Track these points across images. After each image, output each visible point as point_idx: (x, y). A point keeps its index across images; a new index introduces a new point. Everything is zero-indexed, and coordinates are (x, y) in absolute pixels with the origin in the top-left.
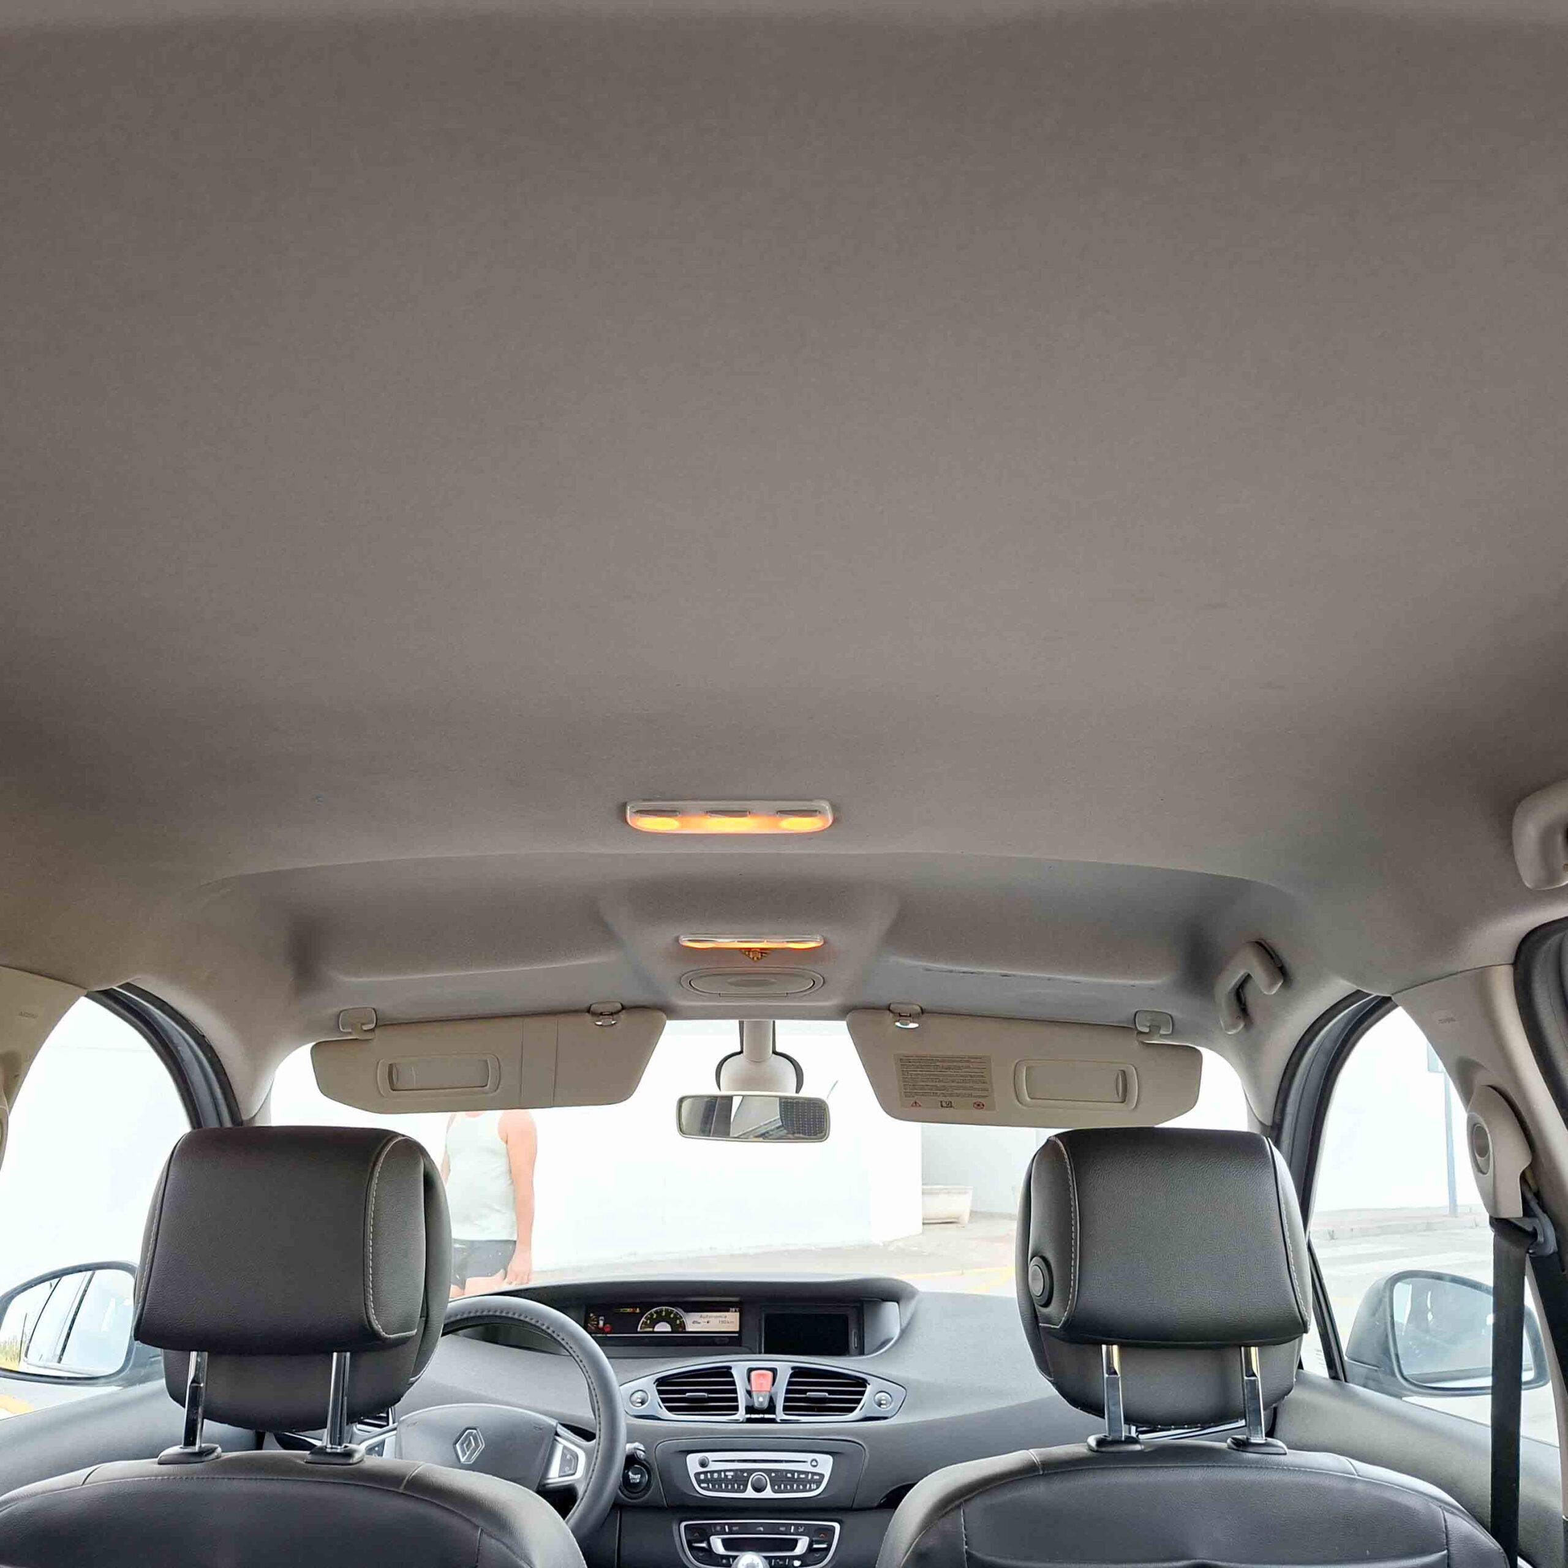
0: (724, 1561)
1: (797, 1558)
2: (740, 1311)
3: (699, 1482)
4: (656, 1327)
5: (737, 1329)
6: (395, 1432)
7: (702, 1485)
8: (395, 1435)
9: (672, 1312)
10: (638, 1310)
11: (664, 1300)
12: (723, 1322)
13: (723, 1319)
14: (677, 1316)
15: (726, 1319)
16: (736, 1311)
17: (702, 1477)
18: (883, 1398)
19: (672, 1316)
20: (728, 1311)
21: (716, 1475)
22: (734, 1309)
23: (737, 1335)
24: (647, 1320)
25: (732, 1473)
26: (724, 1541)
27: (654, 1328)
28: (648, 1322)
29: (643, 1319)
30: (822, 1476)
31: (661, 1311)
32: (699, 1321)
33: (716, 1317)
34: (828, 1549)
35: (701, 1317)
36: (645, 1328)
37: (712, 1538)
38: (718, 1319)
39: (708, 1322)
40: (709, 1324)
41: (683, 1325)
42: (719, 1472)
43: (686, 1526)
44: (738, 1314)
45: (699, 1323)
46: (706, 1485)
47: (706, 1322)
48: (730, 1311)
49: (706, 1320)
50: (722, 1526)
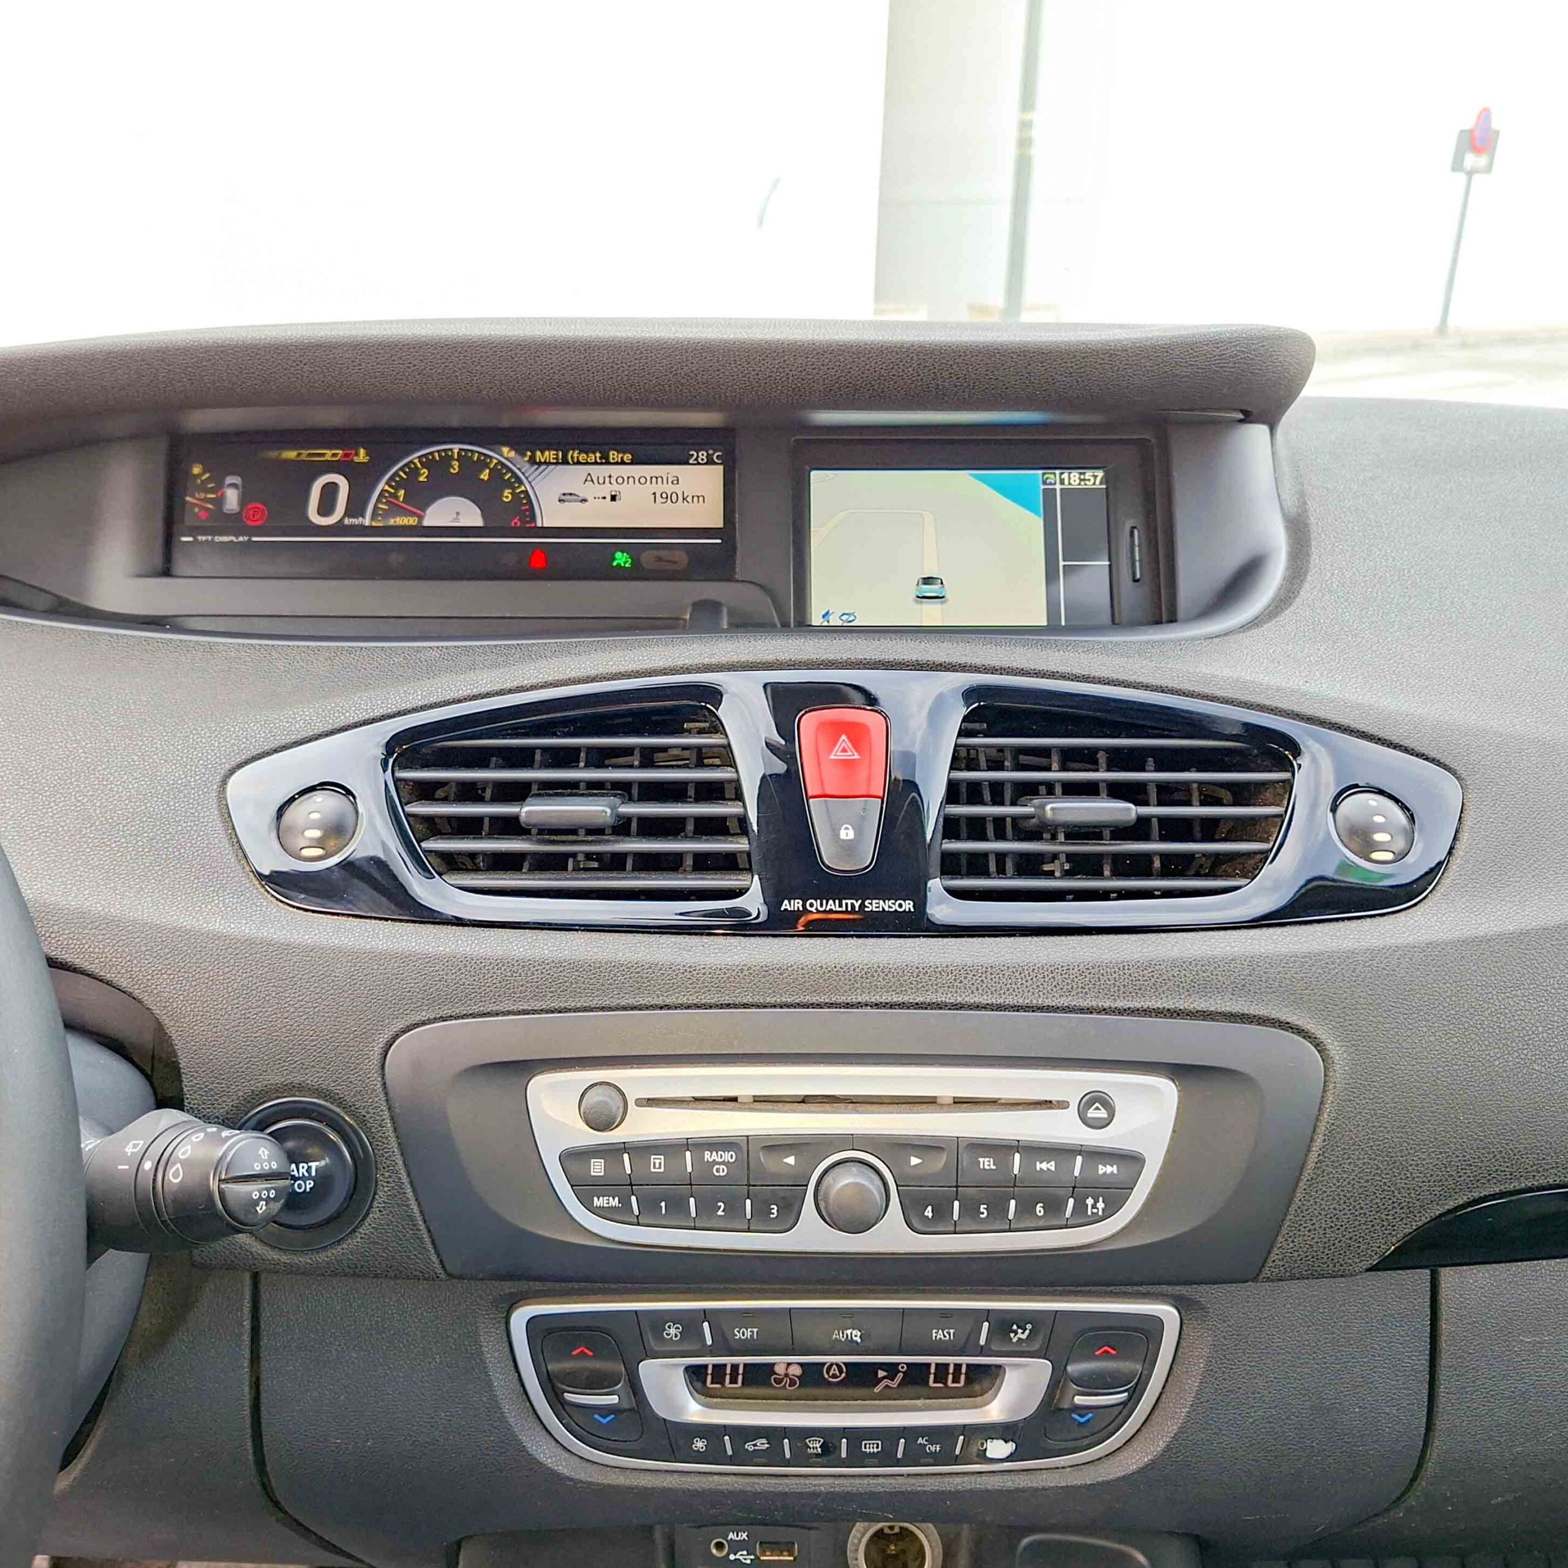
0: (700, 1444)
1: (1003, 1431)
2: (724, 461)
3: (585, 1189)
4: (429, 511)
5: (719, 523)
7: (597, 1202)
9: (483, 464)
10: (362, 456)
11: (455, 419)
12: (667, 497)
13: (669, 489)
14: (502, 477)
15: (677, 489)
16: (710, 462)
17: (597, 1168)
18: (1378, 819)
19: (485, 475)
20: (684, 461)
21: (657, 1163)
22: (703, 455)
23: (717, 541)
24: (396, 488)
25: (729, 1156)
26: (695, 1374)
27: (421, 518)
28: (402, 493)
29: (382, 485)
30: (1132, 1160)
31: (447, 459)
32: (582, 495)
33: (642, 480)
34: (1127, 1408)
35: (589, 479)
36: (387, 514)
37: (650, 1371)
39: (613, 498)
41: (525, 507)
42: (672, 1148)
43: (532, 1323)
44: (718, 471)
45: (584, 500)
46: (615, 1202)
47: (609, 498)
48: (691, 461)
49: (607, 490)
50: (690, 1322)
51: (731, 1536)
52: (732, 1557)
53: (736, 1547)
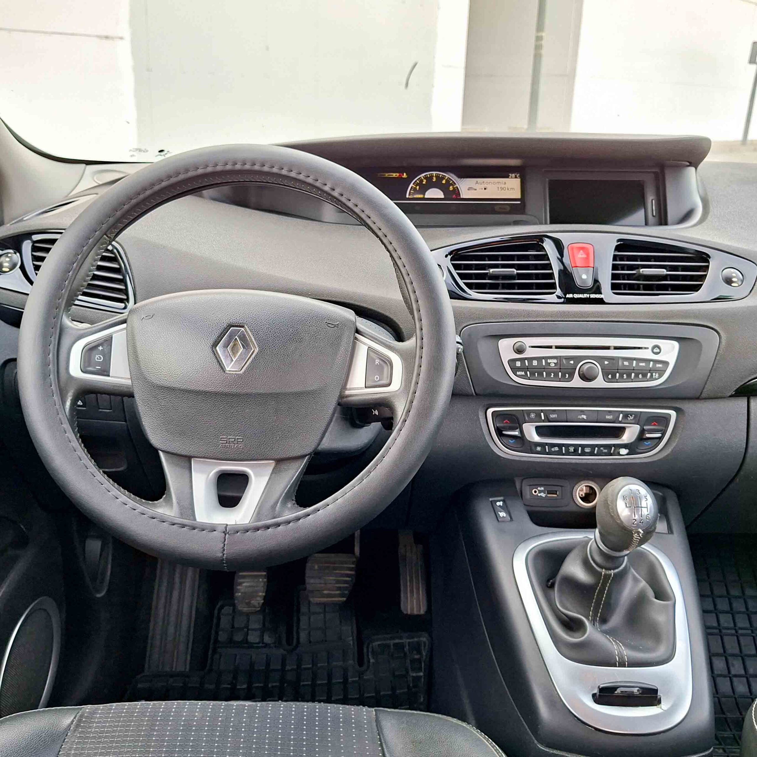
0: (539, 449)
1: (625, 446)
2: (521, 177)
3: (515, 370)
4: (427, 193)
5: (519, 196)
6: (124, 325)
7: (518, 373)
8: (126, 329)
9: (443, 178)
10: (405, 175)
11: (434, 164)
12: (502, 189)
13: (503, 186)
14: (449, 183)
15: (506, 186)
16: (516, 177)
17: (518, 364)
18: (734, 275)
19: (444, 182)
20: (507, 177)
21: (535, 363)
22: (513, 175)
23: (519, 202)
24: (416, 186)
25: (555, 361)
26: (537, 428)
27: (424, 195)
28: (418, 187)
29: (411, 185)
30: (666, 363)
31: (432, 177)
32: (475, 188)
33: (494, 183)
34: (660, 439)
35: (477, 182)
36: (414, 194)
37: (525, 426)
38: (498, 185)
39: (485, 189)
40: (486, 190)
41: (456, 192)
42: (539, 359)
43: (493, 413)
44: (519, 180)
45: (476, 190)
46: (523, 373)
47: (484, 189)
48: (510, 177)
49: (483, 186)
50: (538, 414)
51: (539, 489)
52: (539, 495)
53: (540, 492)
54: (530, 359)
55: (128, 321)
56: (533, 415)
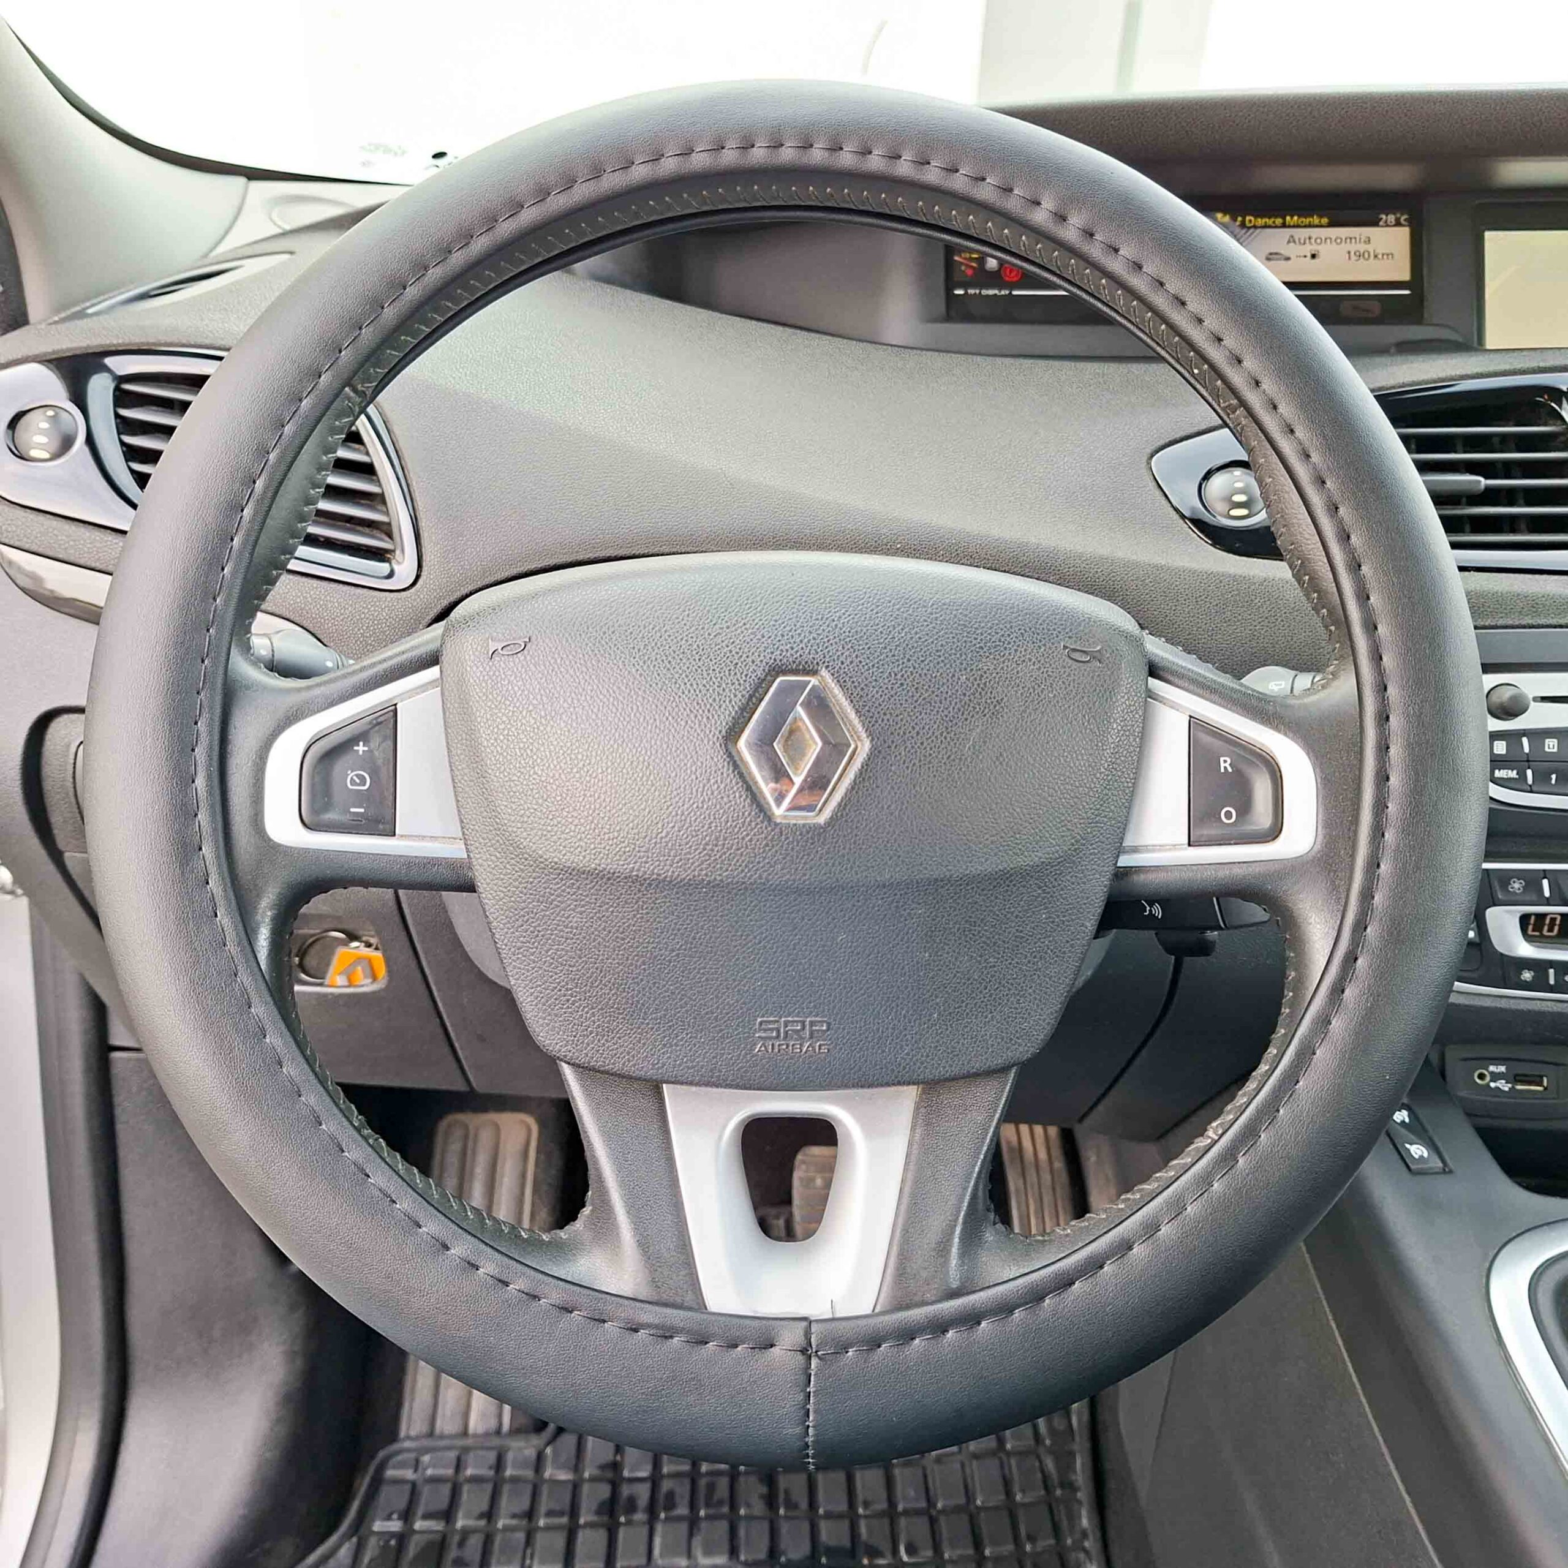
0: (1527, 975)
2: (1411, 223)
3: (1493, 764)
5: (1405, 276)
6: (434, 672)
7: (1500, 774)
8: (441, 681)
12: (1360, 255)
13: (1362, 247)
15: (1370, 248)
16: (1398, 224)
17: (1502, 747)
20: (1375, 223)
21: (1549, 745)
22: (1391, 218)
23: (1407, 292)
32: (1287, 254)
33: (1338, 241)
35: (1292, 240)
37: (1496, 916)
38: (1353, 247)
39: (1313, 256)
40: (1313, 261)
42: (1565, 735)
44: (1404, 233)
45: (1288, 259)
46: (1513, 774)
47: (1309, 255)
48: (1381, 223)
49: (1308, 249)
50: (1532, 881)
51: (1492, 1068)
52: (1493, 1085)
53: (1495, 1077)
54: (1538, 735)
55: (445, 659)
56: (1516, 885)
